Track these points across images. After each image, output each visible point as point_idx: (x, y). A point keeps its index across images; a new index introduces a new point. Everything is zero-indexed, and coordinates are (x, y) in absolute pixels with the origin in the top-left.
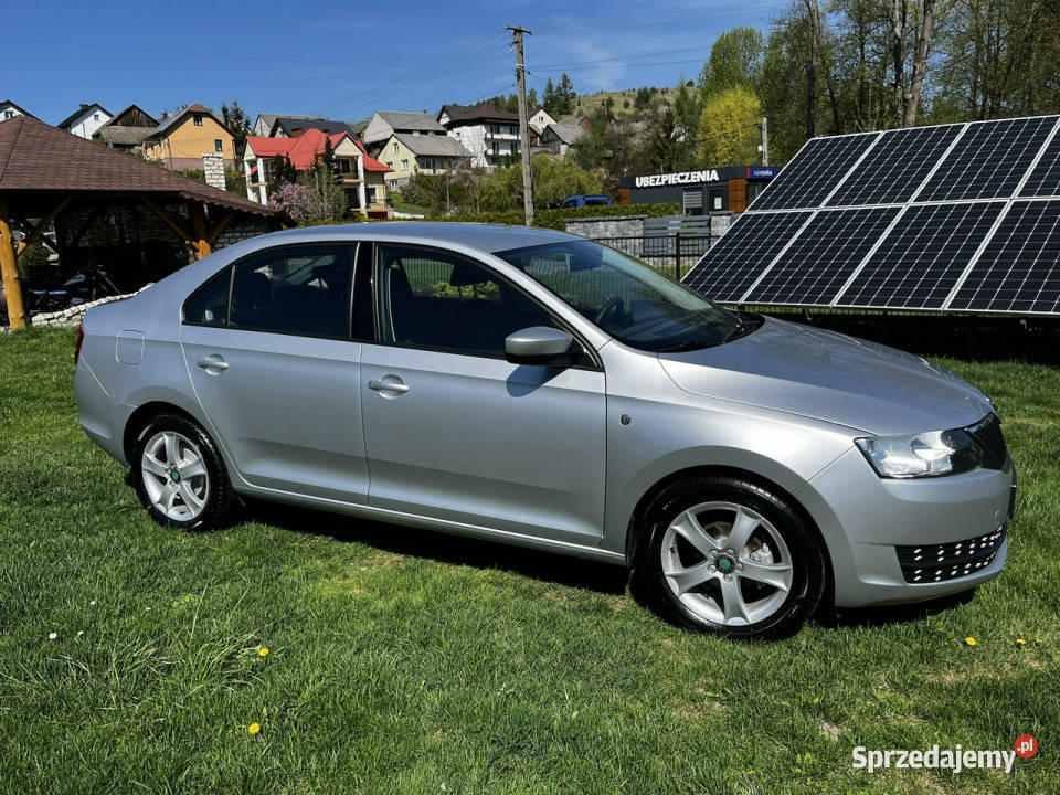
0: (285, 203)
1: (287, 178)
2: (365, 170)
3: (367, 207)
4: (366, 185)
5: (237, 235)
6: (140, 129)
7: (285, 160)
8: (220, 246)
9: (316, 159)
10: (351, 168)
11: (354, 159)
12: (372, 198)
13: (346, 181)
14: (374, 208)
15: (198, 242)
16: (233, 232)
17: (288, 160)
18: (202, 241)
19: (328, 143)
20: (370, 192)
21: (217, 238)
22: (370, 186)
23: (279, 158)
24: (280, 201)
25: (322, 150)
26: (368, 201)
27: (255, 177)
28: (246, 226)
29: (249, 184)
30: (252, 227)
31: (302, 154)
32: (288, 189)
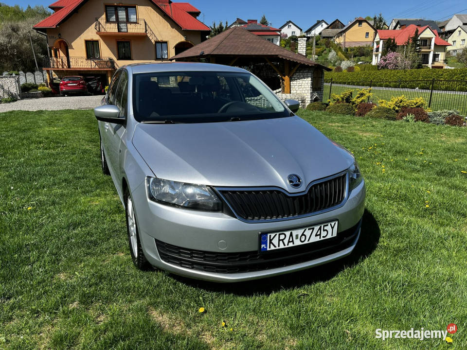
0: (387, 62)
1: (391, 49)
2: (435, 44)
3: (432, 63)
4: (434, 52)
5: (300, 74)
6: (338, 29)
7: (392, 41)
8: (294, 78)
9: (409, 39)
10: (428, 44)
11: (430, 39)
12: (437, 59)
13: (423, 50)
14: (436, 64)
15: (285, 76)
16: (299, 73)
17: (394, 40)
18: (286, 76)
19: (417, 31)
20: (435, 56)
21: (293, 75)
22: (436, 53)
23: (390, 39)
24: (385, 60)
25: (413, 35)
26: (434, 60)
27: (377, 50)
28: (305, 70)
29: (374, 53)
30: (307, 71)
31: (402, 38)
32: (391, 55)
